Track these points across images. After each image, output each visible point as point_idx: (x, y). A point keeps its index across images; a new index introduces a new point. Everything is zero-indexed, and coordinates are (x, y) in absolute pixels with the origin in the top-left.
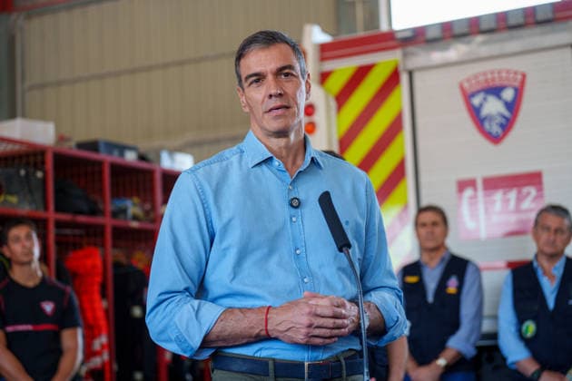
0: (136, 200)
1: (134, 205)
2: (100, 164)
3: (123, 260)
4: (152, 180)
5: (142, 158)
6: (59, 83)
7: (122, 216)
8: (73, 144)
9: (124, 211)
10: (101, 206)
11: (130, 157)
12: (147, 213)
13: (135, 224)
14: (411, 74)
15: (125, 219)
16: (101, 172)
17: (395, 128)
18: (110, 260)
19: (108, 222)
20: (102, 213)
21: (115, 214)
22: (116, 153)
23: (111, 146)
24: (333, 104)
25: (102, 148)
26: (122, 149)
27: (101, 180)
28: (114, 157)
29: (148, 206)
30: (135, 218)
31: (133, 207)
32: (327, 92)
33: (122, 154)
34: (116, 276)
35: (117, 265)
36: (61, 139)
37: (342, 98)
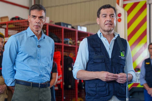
0: (71, 39)
1: (70, 40)
2: (61, 29)
3: (67, 55)
4: (75, 34)
5: (73, 27)
6: (51, 7)
7: (67, 43)
8: (54, 23)
9: (67, 42)
10: (61, 40)
11: (69, 27)
12: (74, 42)
13: (70, 45)
14: (150, 5)
15: (68, 44)
16: (61, 31)
17: (144, 20)
18: (63, 55)
19: (63, 44)
20: (62, 42)
21: (65, 43)
22: (66, 26)
23: (64, 24)
24: (127, 13)
25: (62, 24)
26: (67, 25)
27: (61, 33)
28: (65, 27)
29: (74, 41)
30: (70, 44)
31: (70, 41)
32: (125, 10)
33: (67, 26)
34: (64, 59)
35: (65, 56)
36: (51, 22)
37: (129, 12)
